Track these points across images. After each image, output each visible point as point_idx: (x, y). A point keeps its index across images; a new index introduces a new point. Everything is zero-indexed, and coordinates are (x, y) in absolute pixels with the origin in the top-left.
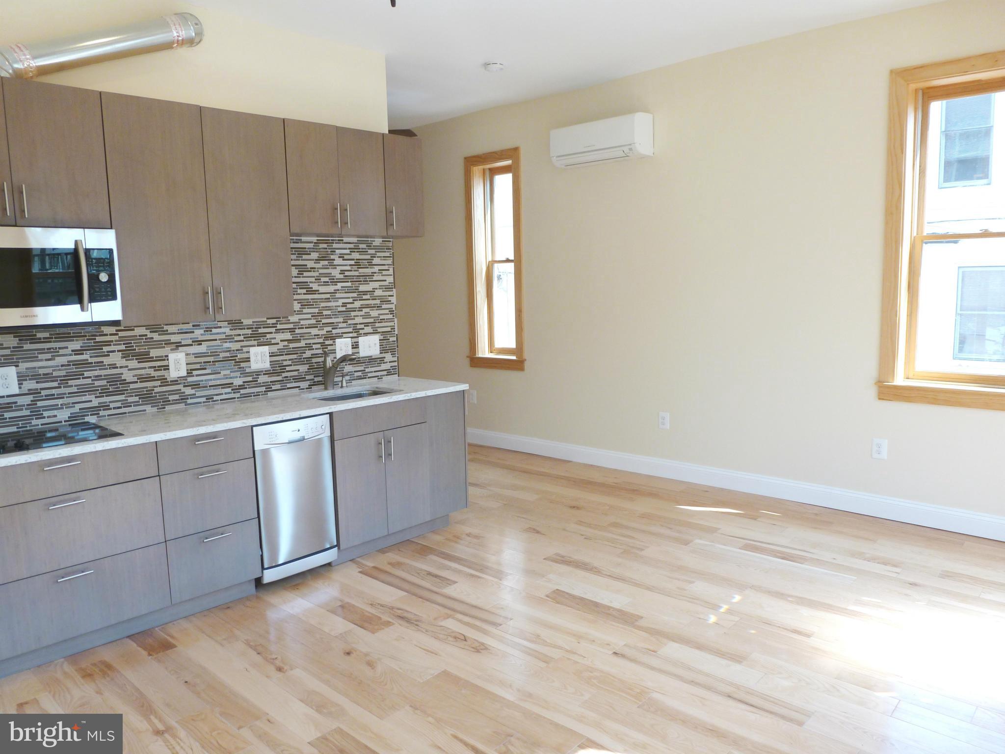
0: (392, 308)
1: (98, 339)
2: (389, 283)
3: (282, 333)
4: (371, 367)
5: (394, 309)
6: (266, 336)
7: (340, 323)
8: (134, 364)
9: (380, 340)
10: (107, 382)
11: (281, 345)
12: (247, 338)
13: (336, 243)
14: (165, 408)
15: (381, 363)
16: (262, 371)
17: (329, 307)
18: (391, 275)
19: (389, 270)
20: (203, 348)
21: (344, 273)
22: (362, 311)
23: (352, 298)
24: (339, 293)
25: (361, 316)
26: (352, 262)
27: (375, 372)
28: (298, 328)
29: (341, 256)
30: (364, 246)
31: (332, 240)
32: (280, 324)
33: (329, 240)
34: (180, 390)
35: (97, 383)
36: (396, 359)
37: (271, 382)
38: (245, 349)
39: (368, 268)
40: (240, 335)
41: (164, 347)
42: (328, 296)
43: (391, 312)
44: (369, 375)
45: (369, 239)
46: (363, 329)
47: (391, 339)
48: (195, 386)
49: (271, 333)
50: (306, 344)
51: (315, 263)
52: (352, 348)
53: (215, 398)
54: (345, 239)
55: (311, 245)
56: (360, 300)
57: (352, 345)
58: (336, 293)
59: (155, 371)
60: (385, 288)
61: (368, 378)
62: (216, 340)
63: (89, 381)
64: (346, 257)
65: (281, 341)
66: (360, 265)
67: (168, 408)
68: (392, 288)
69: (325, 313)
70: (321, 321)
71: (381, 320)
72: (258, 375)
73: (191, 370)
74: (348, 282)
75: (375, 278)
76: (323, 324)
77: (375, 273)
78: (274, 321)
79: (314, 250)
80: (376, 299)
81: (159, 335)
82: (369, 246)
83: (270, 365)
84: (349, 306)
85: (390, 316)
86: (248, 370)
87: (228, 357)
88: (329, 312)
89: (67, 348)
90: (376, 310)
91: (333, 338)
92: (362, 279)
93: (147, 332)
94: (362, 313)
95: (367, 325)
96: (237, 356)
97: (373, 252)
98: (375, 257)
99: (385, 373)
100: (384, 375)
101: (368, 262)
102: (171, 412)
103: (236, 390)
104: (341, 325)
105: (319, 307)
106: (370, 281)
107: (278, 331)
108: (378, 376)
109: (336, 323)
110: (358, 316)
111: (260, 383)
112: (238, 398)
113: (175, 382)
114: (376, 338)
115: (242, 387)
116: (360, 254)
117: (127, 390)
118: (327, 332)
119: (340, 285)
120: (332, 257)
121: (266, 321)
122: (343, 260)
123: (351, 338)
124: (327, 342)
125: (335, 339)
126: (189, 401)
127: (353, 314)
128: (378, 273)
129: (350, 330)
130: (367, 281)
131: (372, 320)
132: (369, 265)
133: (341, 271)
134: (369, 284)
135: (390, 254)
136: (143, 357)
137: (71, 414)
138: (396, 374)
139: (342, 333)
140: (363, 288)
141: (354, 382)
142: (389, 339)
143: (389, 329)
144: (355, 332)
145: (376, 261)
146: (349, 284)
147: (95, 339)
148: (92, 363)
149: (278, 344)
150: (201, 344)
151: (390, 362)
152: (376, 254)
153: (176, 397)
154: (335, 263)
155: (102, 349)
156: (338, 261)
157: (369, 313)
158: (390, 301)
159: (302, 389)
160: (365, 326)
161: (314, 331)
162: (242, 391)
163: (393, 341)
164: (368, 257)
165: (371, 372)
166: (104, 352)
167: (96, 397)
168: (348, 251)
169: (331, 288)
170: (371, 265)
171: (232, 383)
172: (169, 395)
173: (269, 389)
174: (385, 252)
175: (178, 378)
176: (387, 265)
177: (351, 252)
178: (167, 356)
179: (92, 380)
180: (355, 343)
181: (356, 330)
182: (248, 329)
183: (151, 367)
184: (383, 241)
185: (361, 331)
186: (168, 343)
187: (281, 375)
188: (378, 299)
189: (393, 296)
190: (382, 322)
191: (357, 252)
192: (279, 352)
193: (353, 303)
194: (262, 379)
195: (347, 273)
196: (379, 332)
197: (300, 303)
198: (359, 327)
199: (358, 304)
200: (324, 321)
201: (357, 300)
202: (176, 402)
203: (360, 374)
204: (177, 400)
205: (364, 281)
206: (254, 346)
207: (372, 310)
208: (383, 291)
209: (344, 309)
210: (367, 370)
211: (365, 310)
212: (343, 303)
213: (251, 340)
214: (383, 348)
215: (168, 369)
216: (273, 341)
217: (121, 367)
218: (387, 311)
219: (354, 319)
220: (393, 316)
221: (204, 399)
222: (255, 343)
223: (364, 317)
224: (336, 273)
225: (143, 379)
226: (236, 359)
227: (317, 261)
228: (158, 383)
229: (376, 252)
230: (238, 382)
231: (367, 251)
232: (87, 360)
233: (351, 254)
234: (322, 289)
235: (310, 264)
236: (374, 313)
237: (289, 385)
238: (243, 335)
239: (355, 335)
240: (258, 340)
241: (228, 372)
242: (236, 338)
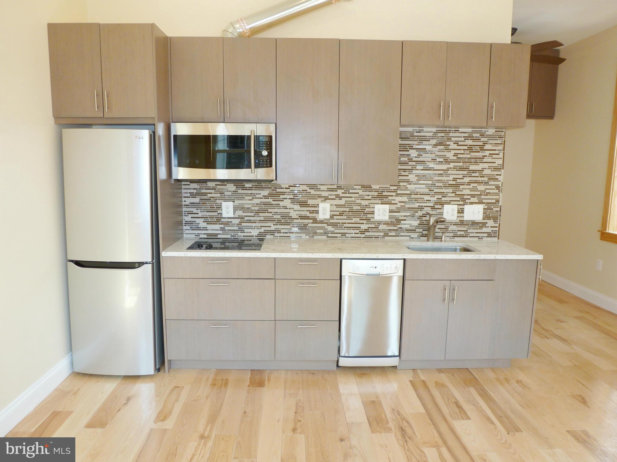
0: (499, 185)
1: (278, 190)
2: (498, 165)
3: (401, 196)
4: (473, 229)
5: (500, 186)
6: (388, 198)
7: (449, 193)
8: (297, 207)
9: (484, 209)
10: (281, 217)
11: (399, 205)
12: (374, 197)
13: (452, 133)
14: (314, 237)
15: (483, 227)
16: (383, 222)
17: (441, 180)
18: (501, 158)
19: (499, 154)
20: (342, 202)
21: (457, 156)
22: (470, 185)
23: (462, 174)
24: (451, 170)
25: (468, 189)
26: (466, 148)
27: (476, 233)
28: (414, 194)
29: (456, 143)
30: (478, 135)
31: (449, 130)
32: (400, 190)
33: (446, 130)
34: (325, 227)
35: (275, 217)
36: (497, 225)
37: (388, 230)
38: (371, 206)
39: (479, 152)
40: (369, 195)
41: (317, 199)
42: (441, 172)
43: (498, 187)
44: (471, 235)
45: (483, 130)
46: (470, 199)
47: (495, 209)
48: (334, 225)
49: (393, 196)
50: (419, 206)
51: (432, 147)
52: (458, 213)
53: (347, 235)
54: (461, 130)
55: (431, 134)
56: (469, 177)
57: (458, 211)
58: (449, 170)
59: (310, 213)
60: (494, 169)
61: (470, 237)
62: (352, 197)
63: (271, 215)
64: (460, 143)
65: (399, 202)
66: (473, 150)
67: (315, 237)
68: (501, 169)
69: (437, 184)
70: (433, 190)
71: (487, 193)
72: (379, 224)
73: (333, 215)
74: (460, 162)
75: (484, 160)
76: (434, 193)
77: (486, 156)
78: (396, 188)
79: (433, 138)
80: (484, 177)
81: (314, 191)
82: (482, 135)
83: (389, 218)
84: (458, 181)
85: (497, 191)
86: (372, 220)
87: (359, 210)
88: (441, 184)
89: (260, 194)
90: (483, 185)
91: (442, 204)
92: (473, 160)
93: (307, 189)
94: (471, 187)
95: (473, 196)
96: (365, 210)
97: (486, 139)
98: (487, 144)
99: (486, 235)
100: (484, 237)
101: (480, 148)
102: (318, 240)
103: (362, 232)
104: (449, 195)
105: (433, 180)
106: (480, 162)
107: (398, 195)
108: (479, 237)
109: (446, 193)
110: (466, 189)
111: (380, 230)
112: (363, 237)
113: (322, 222)
114: (481, 207)
115: (367, 230)
116: (473, 141)
117: (292, 223)
118: (437, 199)
119: (452, 165)
120: (448, 143)
121: (389, 187)
122: (457, 145)
123: (458, 205)
124: (436, 207)
125: (444, 205)
126: (330, 235)
127: (461, 187)
128: (488, 156)
129: (458, 199)
130: (478, 162)
131: (479, 193)
132: (480, 150)
133: (454, 154)
134: (479, 164)
135: (502, 142)
136: (303, 204)
137: (259, 232)
138: (496, 237)
139: (450, 201)
140: (472, 167)
141: (456, 239)
142: (493, 209)
143: (494, 201)
144: (462, 201)
145: (487, 147)
146: (461, 164)
147: (276, 190)
148: (273, 204)
149: (397, 204)
150: (341, 199)
151: (491, 227)
152: (488, 142)
153: (322, 231)
154: (450, 147)
155: (280, 196)
156: (453, 146)
157: (477, 187)
158: (498, 179)
159: (412, 238)
160: (471, 197)
161: (427, 198)
162: (367, 234)
163: (496, 211)
164: (481, 144)
165: (473, 233)
166: (281, 198)
167: (274, 225)
168: (463, 139)
169: (445, 167)
170: (482, 149)
171: (360, 227)
172: (317, 229)
173: (386, 235)
174: (497, 140)
175: (324, 219)
176: (498, 150)
177: (465, 139)
178: (318, 205)
179: (273, 214)
180: (461, 209)
181: (464, 200)
182: (375, 191)
183: (307, 211)
184: (496, 131)
185: (467, 201)
186: (320, 196)
187: (397, 226)
188: (486, 177)
189: (500, 175)
190: (488, 195)
191: (471, 139)
192: (397, 210)
193: (463, 179)
194: (382, 227)
195: (459, 156)
196: (484, 203)
197: (418, 176)
198: (465, 197)
199: (467, 180)
200: (436, 190)
201: (467, 177)
202: (321, 234)
203: (462, 233)
204: (322, 233)
205: (474, 162)
206: (379, 204)
207: (480, 185)
208: (491, 171)
209: (454, 183)
210: (469, 231)
211: (472, 185)
212: (453, 178)
213: (377, 200)
214: (486, 215)
215: (318, 213)
216: (393, 202)
217: (290, 209)
218: (494, 187)
219: (463, 191)
220: (499, 191)
221: (340, 235)
222: (380, 202)
223: (471, 190)
224: (450, 155)
225: (302, 217)
226: (364, 212)
227: (435, 145)
228: (311, 221)
229: (488, 140)
230: (364, 227)
231: (480, 139)
232: (271, 202)
233: (465, 141)
234: (437, 167)
235: (428, 148)
236: (481, 188)
237: (402, 234)
238: (371, 195)
239: (462, 203)
240: (382, 200)
241: (358, 220)
242: (366, 197)
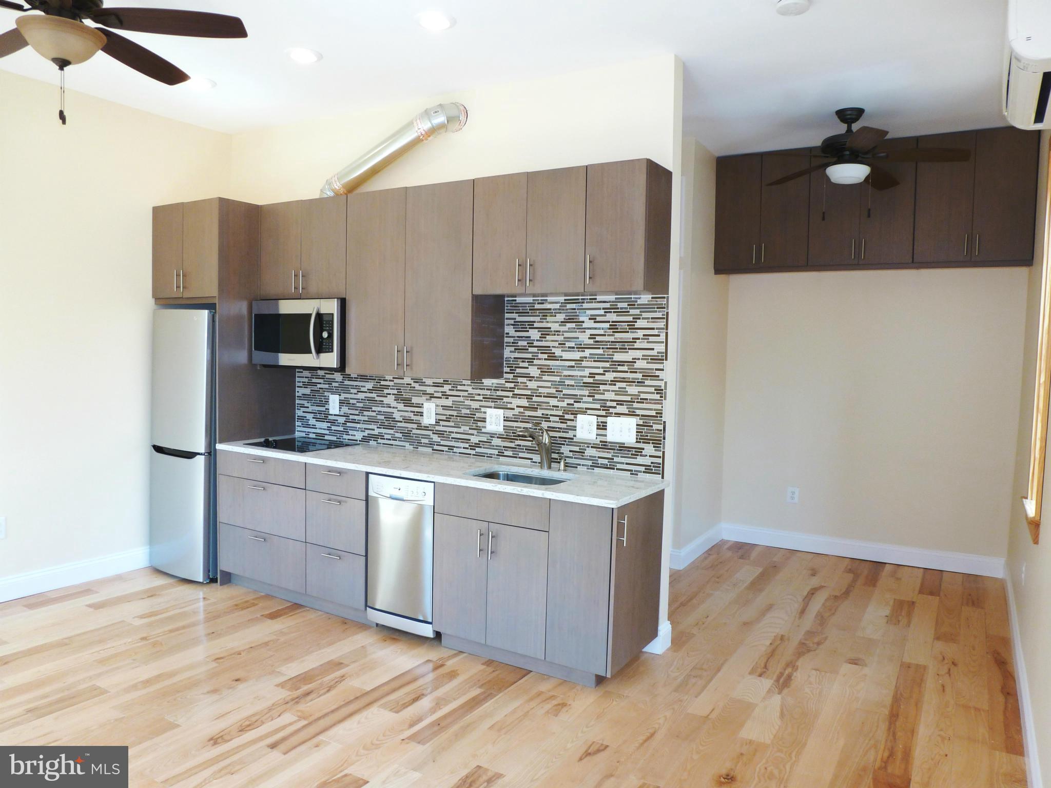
0: (660, 386)
1: (383, 383)
2: (658, 353)
3: (519, 398)
4: (621, 457)
5: (663, 388)
6: (503, 399)
7: (585, 396)
8: (401, 406)
9: (637, 425)
10: (385, 418)
11: (517, 410)
12: (486, 398)
13: (587, 302)
14: (418, 448)
15: (638, 455)
16: (496, 434)
17: (572, 376)
18: (663, 342)
19: (659, 336)
20: (449, 402)
21: (595, 338)
22: (615, 385)
23: (602, 368)
24: (585, 361)
25: (612, 391)
26: (607, 325)
27: (627, 464)
28: (536, 396)
29: (593, 318)
30: (625, 305)
31: (582, 299)
32: (518, 389)
33: (578, 299)
34: (429, 436)
35: (379, 417)
36: (660, 454)
37: (504, 447)
38: (483, 410)
39: (628, 332)
40: (479, 395)
41: (421, 397)
42: (573, 363)
43: (659, 390)
44: (619, 466)
45: (633, 296)
46: (615, 407)
47: (655, 427)
48: (440, 434)
49: (508, 397)
50: (543, 414)
51: (560, 325)
52: (597, 429)
53: (455, 450)
54: (599, 298)
55: (557, 306)
56: (613, 371)
57: (597, 425)
58: (583, 361)
59: (414, 415)
60: (651, 359)
61: (617, 469)
62: (460, 396)
63: (374, 414)
64: (598, 319)
65: (517, 407)
66: (617, 329)
67: (420, 449)
68: (663, 360)
69: (567, 382)
70: (562, 391)
71: (641, 399)
72: (492, 437)
73: (439, 420)
74: (599, 348)
75: (636, 345)
76: (564, 395)
77: (639, 339)
78: (512, 385)
79: (559, 311)
80: (636, 372)
81: (420, 385)
82: (632, 305)
83: (504, 429)
84: (597, 377)
85: (658, 397)
86: (483, 430)
87: (468, 414)
88: (572, 383)
89: (364, 387)
90: (636, 386)
91: (575, 414)
92: (618, 346)
93: (412, 382)
94: (616, 388)
95: (620, 403)
96: (475, 415)
97: (637, 312)
98: (639, 319)
99: (643, 469)
100: (640, 472)
101: (628, 325)
102: (423, 454)
103: (473, 447)
104: (585, 399)
105: (561, 376)
106: (629, 349)
107: (515, 396)
108: (632, 471)
109: (580, 395)
110: (608, 391)
111: (494, 446)
112: (473, 455)
113: (426, 428)
114: (632, 422)
115: (477, 445)
116: (617, 316)
117: (395, 427)
118: (568, 404)
119: (587, 352)
120: (581, 319)
121: (505, 385)
122: (595, 322)
123: (598, 416)
124: (567, 417)
125: (577, 414)
126: (436, 447)
127: (602, 387)
128: (642, 339)
129: (598, 406)
130: (626, 349)
131: (629, 398)
132: (629, 329)
133: (591, 335)
134: (628, 352)
135: (663, 315)
136: (407, 402)
137: (363, 436)
138: (659, 474)
139: (586, 409)
140: (618, 357)
141: (597, 470)
142: (652, 426)
143: (653, 413)
144: (603, 410)
145: (640, 323)
146: (600, 351)
147: (380, 383)
148: (377, 401)
149: (513, 409)
150: (448, 398)
151: (650, 456)
152: (641, 315)
153: (426, 441)
154: (584, 325)
155: (383, 391)
156: (589, 324)
157: (625, 388)
158: (658, 376)
159: (534, 462)
160: (617, 404)
161: (553, 402)
162: (478, 450)
163: (658, 430)
164: (630, 318)
165: (623, 463)
166: (384, 394)
167: (378, 428)
168: (602, 312)
169: (577, 355)
170: (632, 327)
171: (470, 440)
172: (422, 438)
173: (501, 454)
174: (656, 312)
175: (429, 425)
176: (657, 329)
177: (605, 312)
178: (422, 404)
179: (377, 414)
180: (602, 422)
181: (605, 408)
182: (487, 389)
183: (412, 412)
184: (652, 298)
185: (611, 410)
186: (425, 393)
187: (514, 442)
188: (640, 373)
189: (662, 370)
190: (643, 403)
191: (614, 312)
192: (514, 418)
193: (604, 375)
194: (496, 442)
195: (598, 338)
196: (638, 415)
197: (541, 368)
198: (609, 404)
199: (610, 376)
200: (565, 392)
201: (609, 371)
202: (426, 445)
203: (606, 462)
204: (426, 444)
205: (620, 349)
206: (491, 407)
207: (630, 386)
208: (647, 363)
209: (591, 380)
210: (616, 459)
211: (619, 385)
212: (590, 374)
213: (489, 401)
214: (641, 436)
215: (422, 416)
216: (509, 405)
217: (393, 408)
218: (652, 390)
219: (604, 394)
220: (661, 397)
221: (446, 449)
222: (492, 404)
223: (617, 393)
224: (584, 338)
225: (407, 420)
226: (474, 418)
227: (563, 323)
228: (415, 426)
229: (641, 312)
230: (474, 439)
231: (629, 312)
232: (374, 398)
233: (605, 316)
234: (566, 355)
235: (555, 327)
236: (633, 390)
237: (521, 455)
238: (483, 395)
239: (603, 413)
240: (495, 402)
241: (467, 428)
242: (477, 398)
